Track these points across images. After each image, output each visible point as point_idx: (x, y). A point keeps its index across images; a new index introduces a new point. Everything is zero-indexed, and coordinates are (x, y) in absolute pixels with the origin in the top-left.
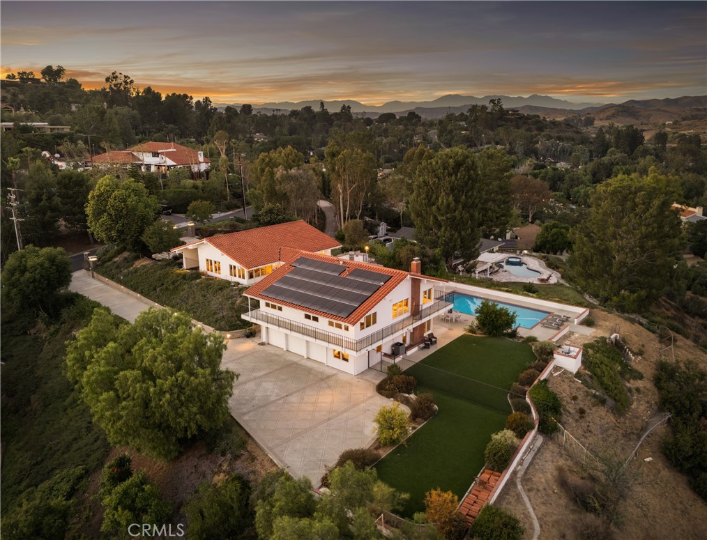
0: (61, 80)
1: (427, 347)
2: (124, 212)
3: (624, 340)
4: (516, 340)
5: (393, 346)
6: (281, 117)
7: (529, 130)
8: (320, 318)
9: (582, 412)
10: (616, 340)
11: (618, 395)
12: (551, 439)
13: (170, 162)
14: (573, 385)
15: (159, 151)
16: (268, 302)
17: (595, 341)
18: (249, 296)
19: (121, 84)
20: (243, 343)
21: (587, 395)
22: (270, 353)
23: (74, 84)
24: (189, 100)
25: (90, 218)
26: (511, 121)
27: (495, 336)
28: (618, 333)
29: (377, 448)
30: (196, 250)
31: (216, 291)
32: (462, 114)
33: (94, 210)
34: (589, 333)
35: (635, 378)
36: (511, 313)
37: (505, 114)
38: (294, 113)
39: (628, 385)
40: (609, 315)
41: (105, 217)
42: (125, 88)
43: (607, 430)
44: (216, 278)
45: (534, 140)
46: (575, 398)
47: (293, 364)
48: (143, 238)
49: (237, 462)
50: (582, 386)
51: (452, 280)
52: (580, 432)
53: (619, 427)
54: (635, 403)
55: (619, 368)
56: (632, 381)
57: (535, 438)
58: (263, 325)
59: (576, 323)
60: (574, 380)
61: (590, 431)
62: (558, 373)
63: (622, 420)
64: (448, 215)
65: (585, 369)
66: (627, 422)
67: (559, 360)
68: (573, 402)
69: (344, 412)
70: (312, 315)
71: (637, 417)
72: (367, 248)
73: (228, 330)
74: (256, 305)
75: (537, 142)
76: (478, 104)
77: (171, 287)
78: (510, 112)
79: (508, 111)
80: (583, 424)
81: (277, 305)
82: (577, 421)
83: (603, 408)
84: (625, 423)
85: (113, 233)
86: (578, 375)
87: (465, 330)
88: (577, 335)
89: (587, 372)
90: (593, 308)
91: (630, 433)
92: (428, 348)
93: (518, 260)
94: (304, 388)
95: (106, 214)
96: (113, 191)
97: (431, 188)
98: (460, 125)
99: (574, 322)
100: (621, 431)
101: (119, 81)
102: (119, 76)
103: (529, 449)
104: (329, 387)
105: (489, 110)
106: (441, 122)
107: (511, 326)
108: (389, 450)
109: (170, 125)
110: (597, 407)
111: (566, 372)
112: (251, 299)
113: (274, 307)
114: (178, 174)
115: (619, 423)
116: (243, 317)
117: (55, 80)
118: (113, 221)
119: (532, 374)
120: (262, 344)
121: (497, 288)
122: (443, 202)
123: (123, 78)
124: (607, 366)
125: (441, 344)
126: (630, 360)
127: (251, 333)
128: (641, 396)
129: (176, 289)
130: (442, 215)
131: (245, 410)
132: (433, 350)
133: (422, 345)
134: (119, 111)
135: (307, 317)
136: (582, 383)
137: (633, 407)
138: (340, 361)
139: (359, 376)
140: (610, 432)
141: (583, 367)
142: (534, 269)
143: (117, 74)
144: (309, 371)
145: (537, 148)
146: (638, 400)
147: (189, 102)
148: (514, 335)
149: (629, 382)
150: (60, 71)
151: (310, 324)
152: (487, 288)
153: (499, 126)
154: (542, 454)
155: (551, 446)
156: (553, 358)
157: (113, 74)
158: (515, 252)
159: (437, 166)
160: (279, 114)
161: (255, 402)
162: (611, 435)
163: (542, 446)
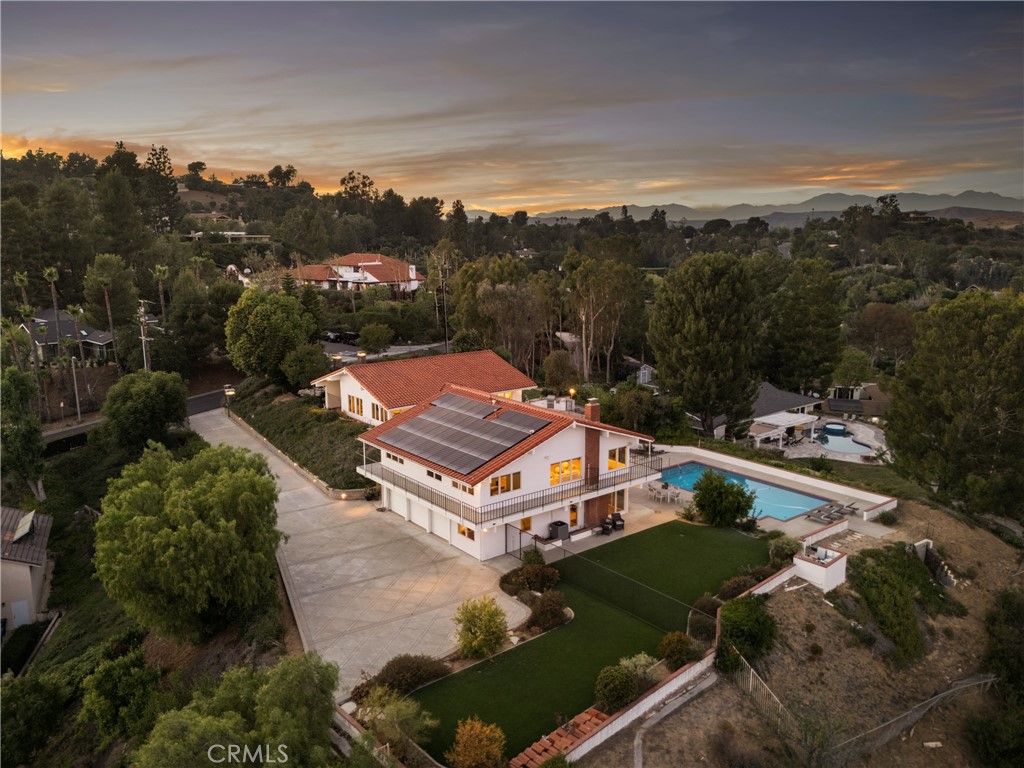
0: (290, 184)
1: (605, 532)
2: (267, 333)
3: (941, 551)
4: (752, 535)
5: (551, 525)
6: (565, 227)
7: (943, 241)
8: (444, 477)
9: (816, 651)
10: (927, 550)
11: (902, 634)
12: (732, 681)
13: (371, 278)
14: (816, 609)
15: (360, 264)
16: (389, 452)
17: (885, 547)
18: (364, 441)
19: (358, 187)
20: (358, 506)
21: (839, 628)
22: (386, 523)
23: (305, 188)
24: (438, 205)
25: (229, 341)
26: (912, 227)
27: (719, 526)
28: (931, 539)
29: (453, 660)
30: (337, 383)
31: (346, 437)
32: (834, 220)
33: (232, 330)
34: (882, 534)
35: (949, 613)
36: (748, 493)
37: (903, 219)
38: (584, 222)
39: (930, 621)
40: (932, 512)
41: (243, 338)
42: (363, 191)
43: (861, 687)
44: (356, 420)
45: (950, 256)
46: (810, 628)
47: (406, 539)
48: (283, 367)
49: (265, 655)
50: (836, 612)
51: (695, 445)
52: (800, 680)
53: (890, 686)
54: (935, 653)
55: (918, 593)
56: (940, 617)
57: (702, 676)
58: (385, 485)
59: (865, 519)
60: (822, 602)
61: (823, 683)
62: (796, 587)
63: (901, 675)
64: (698, 348)
65: (851, 588)
66: (910, 679)
67: (803, 567)
68: (805, 633)
69: (437, 607)
70: (435, 472)
71: (931, 675)
72: (572, 391)
73: (344, 488)
74: (375, 457)
75: (954, 260)
76: (859, 205)
77: (299, 431)
78: (912, 215)
79: (908, 214)
80: (812, 670)
81: (399, 457)
82: (801, 663)
83: (867, 651)
84: (904, 681)
85: (253, 360)
86: (833, 595)
87: (677, 513)
88: (858, 536)
89: (853, 592)
90: (908, 498)
91: (909, 698)
92: (608, 534)
93: (841, 428)
94: (404, 571)
95: (244, 335)
96: (256, 306)
97: (677, 309)
98: (827, 235)
99: (862, 517)
100: (892, 692)
101: (357, 183)
102: (356, 176)
103: (684, 689)
104: (438, 573)
105: (875, 213)
106: (798, 231)
107: (747, 513)
108: (469, 665)
109: (410, 238)
110: (855, 649)
111: (810, 588)
112: (367, 445)
113: (395, 458)
114: (376, 293)
115: (893, 680)
116: (359, 470)
117: (284, 184)
118: (254, 344)
119: (742, 583)
120: (382, 510)
121: (763, 460)
122: (690, 329)
123: (361, 179)
124: (893, 587)
125: (629, 532)
126: (950, 583)
127: (373, 495)
128: (952, 642)
129: (305, 432)
130: (690, 348)
131: (309, 591)
132: (615, 536)
133: (598, 529)
134: (350, 220)
135: (430, 474)
136: (835, 608)
137: (930, 658)
138: (465, 539)
139: (486, 563)
140: (869, 690)
141: (847, 585)
142: (864, 441)
143: (354, 174)
144: (423, 549)
145: (951, 269)
146: (944, 649)
147: (439, 208)
148: (751, 526)
149: (934, 619)
150: (291, 172)
151: (432, 483)
152: (747, 459)
153: (890, 235)
154: (704, 701)
155: (728, 692)
156: (791, 564)
157: (350, 174)
158: (841, 416)
159: (686, 277)
160: (564, 223)
161: (329, 582)
162: (867, 695)
163: (711, 689)
